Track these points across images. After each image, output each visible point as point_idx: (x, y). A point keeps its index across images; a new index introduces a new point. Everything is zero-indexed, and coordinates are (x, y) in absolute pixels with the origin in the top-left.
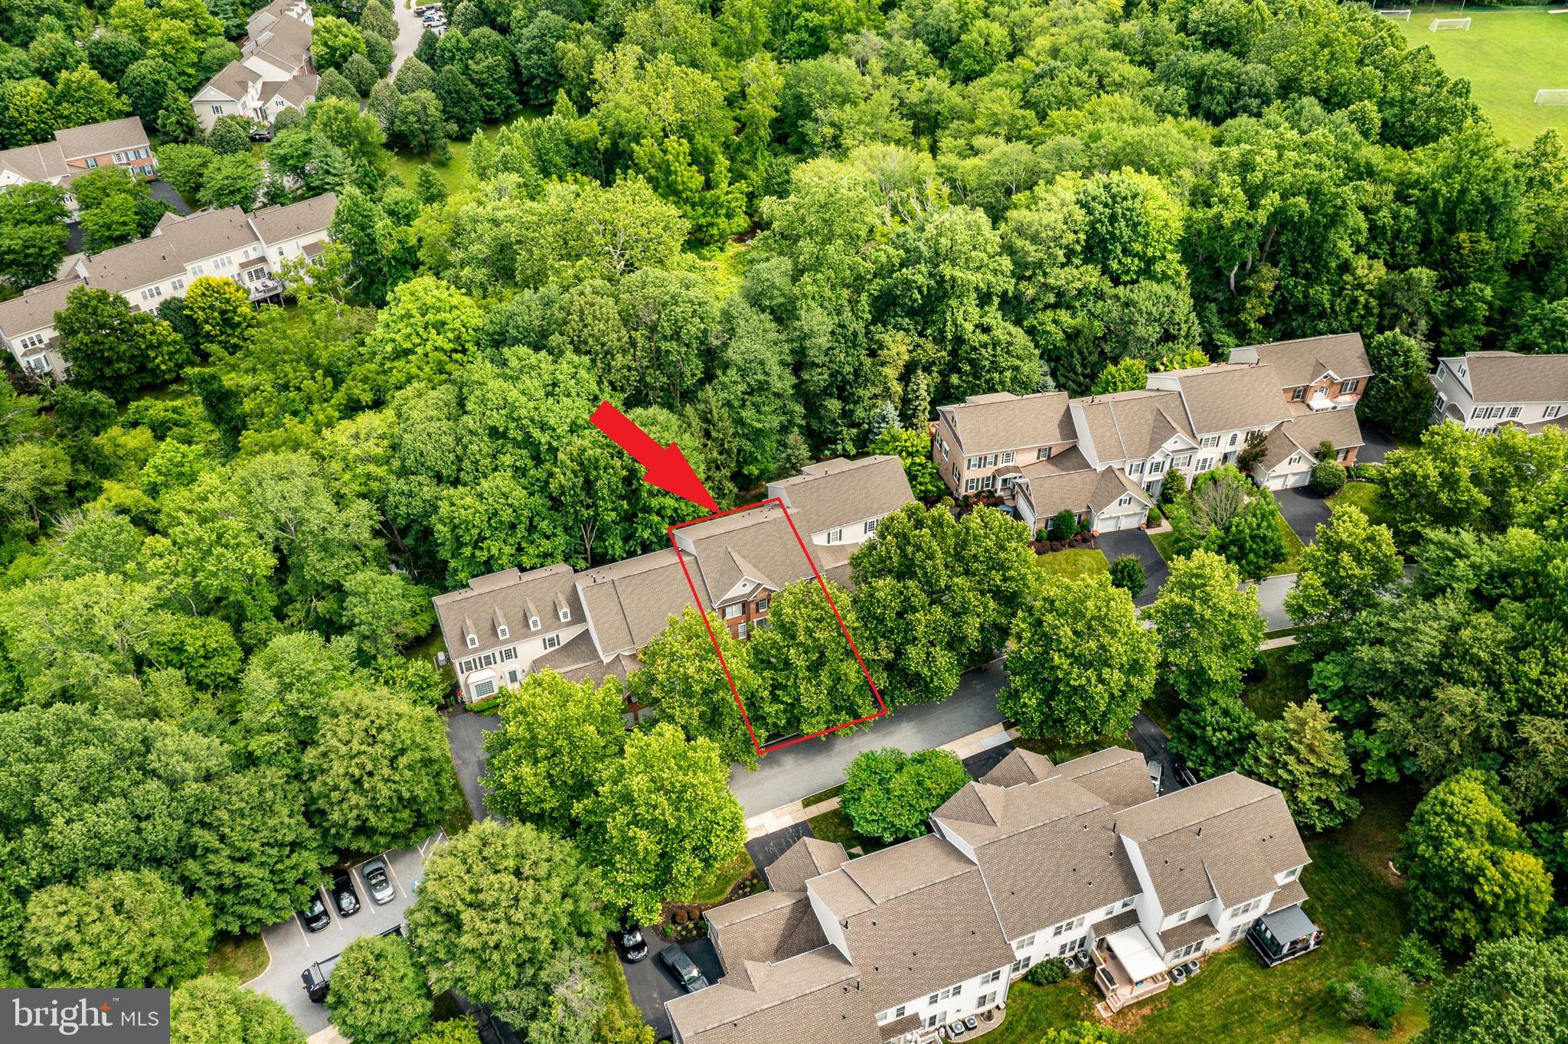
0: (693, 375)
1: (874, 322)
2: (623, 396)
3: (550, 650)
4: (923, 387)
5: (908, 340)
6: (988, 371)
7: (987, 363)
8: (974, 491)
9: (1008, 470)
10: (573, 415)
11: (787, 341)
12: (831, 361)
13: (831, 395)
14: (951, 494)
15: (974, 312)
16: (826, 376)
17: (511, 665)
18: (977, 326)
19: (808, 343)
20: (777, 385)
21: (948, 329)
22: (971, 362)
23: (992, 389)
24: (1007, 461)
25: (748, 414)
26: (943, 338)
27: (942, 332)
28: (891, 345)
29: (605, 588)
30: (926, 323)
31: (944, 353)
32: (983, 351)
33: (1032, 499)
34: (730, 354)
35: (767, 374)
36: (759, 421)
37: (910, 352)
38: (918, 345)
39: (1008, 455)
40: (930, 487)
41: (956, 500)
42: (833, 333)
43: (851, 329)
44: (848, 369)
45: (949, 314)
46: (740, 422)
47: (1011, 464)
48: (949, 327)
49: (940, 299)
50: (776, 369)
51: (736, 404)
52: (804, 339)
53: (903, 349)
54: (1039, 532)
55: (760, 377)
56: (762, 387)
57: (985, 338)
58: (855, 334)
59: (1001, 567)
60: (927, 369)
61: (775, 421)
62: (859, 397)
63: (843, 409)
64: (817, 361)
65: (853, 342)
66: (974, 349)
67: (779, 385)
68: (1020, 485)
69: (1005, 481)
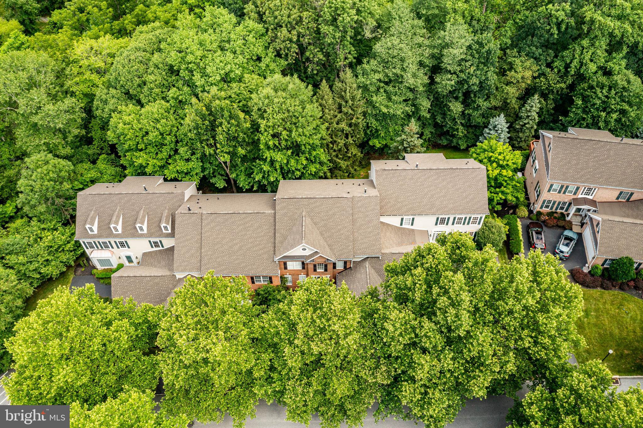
0: (346, 58)
1: (512, 46)
2: (284, 63)
3: (155, 249)
4: (536, 108)
5: (535, 68)
6: (597, 109)
7: (598, 102)
8: (548, 210)
9: (585, 201)
10: (228, 68)
11: (430, 47)
12: (461, 71)
13: (456, 98)
14: (528, 206)
15: (601, 54)
16: (453, 83)
17: (124, 252)
18: (600, 68)
19: (445, 51)
20: (410, 81)
21: (572, 65)
22: (585, 99)
23: (595, 125)
24: (587, 194)
25: (379, 99)
26: (567, 72)
27: (567, 66)
28: (520, 69)
29: (194, 218)
30: (556, 56)
31: (563, 85)
32: (598, 90)
33: (599, 236)
34: (378, 47)
35: (403, 70)
36: (387, 107)
37: (535, 78)
38: (543, 74)
39: (590, 189)
40: (510, 197)
41: (531, 212)
42: (469, 47)
43: (487, 48)
44: (475, 80)
45: (578, 51)
46: (370, 103)
47: (590, 197)
48: (575, 63)
49: (575, 39)
50: (413, 68)
51: (372, 89)
52: (443, 47)
53: (528, 74)
54: (595, 267)
55: (398, 71)
56: (398, 80)
57: (604, 80)
58: (489, 52)
59: (535, 327)
60: (544, 96)
61: (399, 110)
62: (479, 106)
63: (463, 112)
64: (449, 68)
65: (486, 60)
66: (591, 87)
67: (412, 81)
68: (591, 219)
69: (579, 210)
